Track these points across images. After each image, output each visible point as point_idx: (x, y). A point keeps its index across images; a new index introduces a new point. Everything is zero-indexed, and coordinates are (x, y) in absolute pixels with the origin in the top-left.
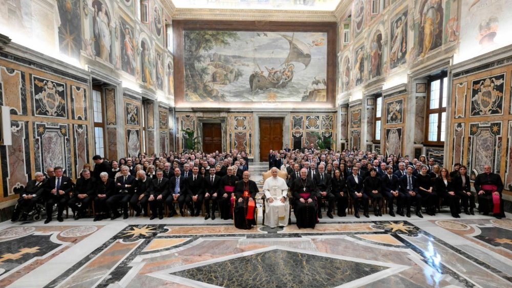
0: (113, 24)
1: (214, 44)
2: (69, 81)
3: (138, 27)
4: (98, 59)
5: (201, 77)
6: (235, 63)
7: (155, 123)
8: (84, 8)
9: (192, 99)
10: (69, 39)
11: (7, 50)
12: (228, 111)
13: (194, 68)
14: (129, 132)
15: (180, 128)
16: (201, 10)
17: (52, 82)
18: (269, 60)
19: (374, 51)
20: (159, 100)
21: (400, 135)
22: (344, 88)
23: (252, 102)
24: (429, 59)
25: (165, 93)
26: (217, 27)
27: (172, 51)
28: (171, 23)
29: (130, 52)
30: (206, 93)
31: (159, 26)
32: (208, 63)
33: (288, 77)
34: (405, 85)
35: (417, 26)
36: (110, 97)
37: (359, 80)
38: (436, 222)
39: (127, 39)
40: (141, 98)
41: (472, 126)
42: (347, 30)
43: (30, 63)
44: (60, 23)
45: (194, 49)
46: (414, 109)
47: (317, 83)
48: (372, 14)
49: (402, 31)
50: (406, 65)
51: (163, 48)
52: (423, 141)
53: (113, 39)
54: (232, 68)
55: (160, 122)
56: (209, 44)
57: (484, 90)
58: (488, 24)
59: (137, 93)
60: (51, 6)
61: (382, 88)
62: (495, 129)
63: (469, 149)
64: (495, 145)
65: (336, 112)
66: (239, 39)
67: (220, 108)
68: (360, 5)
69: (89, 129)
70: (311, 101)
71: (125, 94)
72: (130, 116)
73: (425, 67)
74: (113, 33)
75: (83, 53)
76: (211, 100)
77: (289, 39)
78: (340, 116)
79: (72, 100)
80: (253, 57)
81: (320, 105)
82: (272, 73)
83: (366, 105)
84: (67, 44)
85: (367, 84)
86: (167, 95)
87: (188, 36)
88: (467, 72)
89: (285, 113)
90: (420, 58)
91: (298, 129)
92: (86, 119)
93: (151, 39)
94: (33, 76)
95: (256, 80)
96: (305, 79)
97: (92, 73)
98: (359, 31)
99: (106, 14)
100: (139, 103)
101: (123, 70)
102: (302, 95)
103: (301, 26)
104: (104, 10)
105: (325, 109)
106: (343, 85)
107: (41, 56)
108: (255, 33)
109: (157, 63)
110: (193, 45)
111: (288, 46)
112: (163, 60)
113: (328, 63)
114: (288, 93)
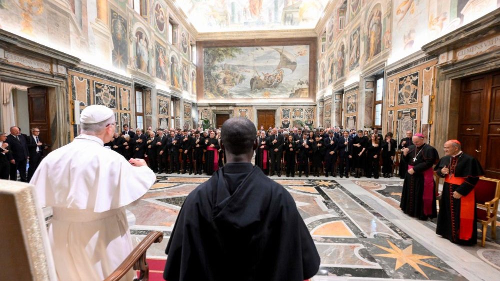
0: (150, 47)
1: (225, 57)
2: (118, 85)
3: (169, 48)
4: (139, 70)
5: (215, 81)
6: (240, 70)
7: (181, 114)
8: (130, 37)
9: (209, 97)
10: (119, 58)
11: (79, 66)
12: (234, 105)
13: (210, 75)
14: (160, 120)
15: (200, 118)
16: (215, 33)
17: (107, 86)
18: (266, 68)
19: (340, 58)
20: (184, 98)
21: (355, 121)
22: (322, 87)
23: (252, 99)
24: (373, 62)
25: (189, 93)
26: (227, 45)
27: (195, 64)
28: (195, 43)
29: (162, 65)
30: (219, 93)
31: (185, 46)
32: (220, 71)
33: (279, 80)
34: (358, 83)
35: (366, 37)
36: (148, 95)
37: (331, 80)
38: (356, 182)
39: (161, 56)
40: (170, 96)
41: (399, 112)
42: (324, 43)
43: (94, 74)
44: (113, 48)
45: (210, 62)
46: (364, 101)
47: (301, 83)
48: (339, 30)
49: (357, 42)
50: (359, 68)
51: (188, 61)
52: (372, 126)
53: (150, 57)
54: (237, 74)
55: (185, 113)
56: (221, 57)
57: (406, 85)
58: (409, 34)
59: (167, 93)
60: (108, 37)
61: (343, 86)
62: (413, 114)
63: (397, 130)
64: (413, 127)
65: (316, 105)
66: (243, 53)
67: (228, 104)
68: (331, 24)
69: (132, 117)
70: (297, 98)
71: (158, 94)
72: (161, 109)
73: (370, 69)
74: (150, 53)
75: (128, 66)
76: (222, 97)
77: (280, 51)
78: (319, 108)
79: (120, 97)
80: (253, 65)
81: (304, 100)
82: (267, 77)
83: (334, 99)
84: (118, 62)
85: (335, 83)
86: (191, 94)
87: (207, 52)
88: (396, 71)
89: (276, 107)
90: (368, 62)
91: (286, 118)
92: (129, 109)
93: (179, 56)
94: (95, 82)
95: (255, 82)
96: (292, 81)
97: (134, 79)
98: (330, 43)
99: (146, 40)
100: (169, 100)
101: (157, 77)
102: (290, 93)
103: (289, 41)
104: (144, 38)
105: (308, 103)
106: (320, 84)
107: (100, 69)
108: (255, 48)
109: (183, 72)
110: (210, 58)
111: (279, 56)
112: (188, 70)
113: (310, 69)
114: (279, 92)
